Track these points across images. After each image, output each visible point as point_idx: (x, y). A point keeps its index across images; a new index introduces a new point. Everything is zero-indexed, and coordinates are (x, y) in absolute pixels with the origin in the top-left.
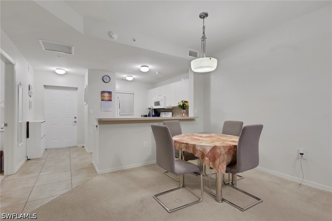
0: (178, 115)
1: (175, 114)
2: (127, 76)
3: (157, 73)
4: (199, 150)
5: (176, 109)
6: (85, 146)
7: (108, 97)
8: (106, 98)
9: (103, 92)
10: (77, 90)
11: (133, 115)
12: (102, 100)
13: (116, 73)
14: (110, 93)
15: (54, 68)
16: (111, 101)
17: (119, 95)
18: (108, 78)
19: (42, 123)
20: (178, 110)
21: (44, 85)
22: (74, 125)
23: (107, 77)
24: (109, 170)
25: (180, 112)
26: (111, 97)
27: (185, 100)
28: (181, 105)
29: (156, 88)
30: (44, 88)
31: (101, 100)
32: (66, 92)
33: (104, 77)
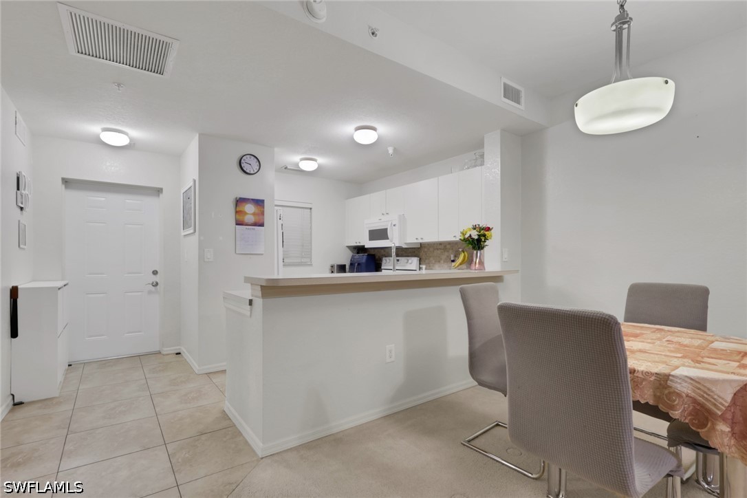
0: (437, 266)
1: (427, 261)
2: (302, 160)
3: (391, 151)
4: (687, 396)
5: (431, 249)
6: (183, 350)
7: (254, 214)
8: (249, 218)
9: (240, 201)
10: (159, 196)
11: (311, 265)
12: (239, 223)
13: (276, 150)
14: (259, 203)
15: (94, 128)
16: (262, 225)
17: (281, 211)
18: (253, 161)
19: (59, 289)
20: (439, 252)
21: (63, 179)
22: (150, 292)
23: (253, 157)
24: (292, 440)
25: (444, 257)
26: (263, 213)
27: (483, 224)
28: (473, 237)
29: (372, 194)
30: (63, 186)
31: (234, 223)
32: (127, 201)
33: (244, 158)
